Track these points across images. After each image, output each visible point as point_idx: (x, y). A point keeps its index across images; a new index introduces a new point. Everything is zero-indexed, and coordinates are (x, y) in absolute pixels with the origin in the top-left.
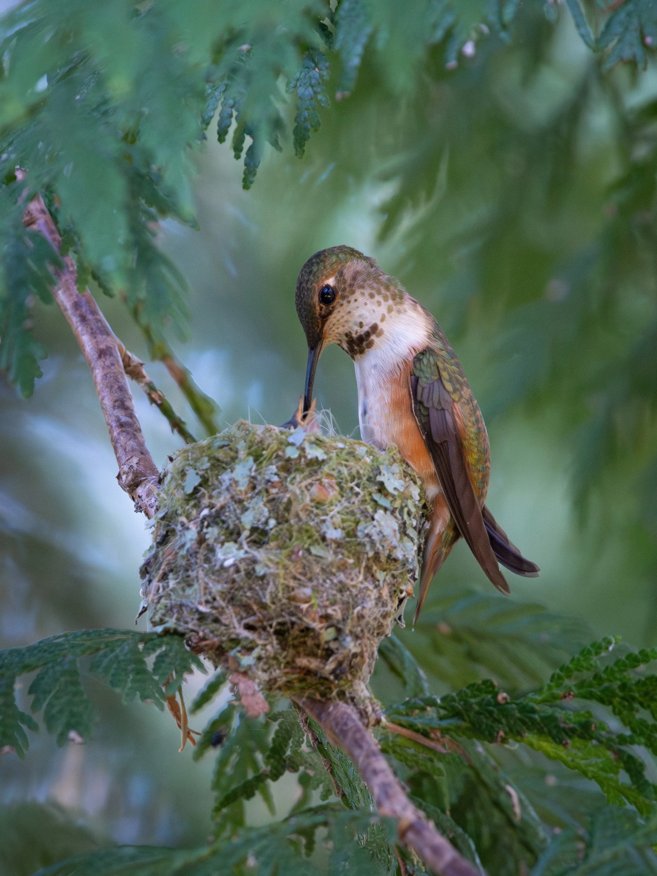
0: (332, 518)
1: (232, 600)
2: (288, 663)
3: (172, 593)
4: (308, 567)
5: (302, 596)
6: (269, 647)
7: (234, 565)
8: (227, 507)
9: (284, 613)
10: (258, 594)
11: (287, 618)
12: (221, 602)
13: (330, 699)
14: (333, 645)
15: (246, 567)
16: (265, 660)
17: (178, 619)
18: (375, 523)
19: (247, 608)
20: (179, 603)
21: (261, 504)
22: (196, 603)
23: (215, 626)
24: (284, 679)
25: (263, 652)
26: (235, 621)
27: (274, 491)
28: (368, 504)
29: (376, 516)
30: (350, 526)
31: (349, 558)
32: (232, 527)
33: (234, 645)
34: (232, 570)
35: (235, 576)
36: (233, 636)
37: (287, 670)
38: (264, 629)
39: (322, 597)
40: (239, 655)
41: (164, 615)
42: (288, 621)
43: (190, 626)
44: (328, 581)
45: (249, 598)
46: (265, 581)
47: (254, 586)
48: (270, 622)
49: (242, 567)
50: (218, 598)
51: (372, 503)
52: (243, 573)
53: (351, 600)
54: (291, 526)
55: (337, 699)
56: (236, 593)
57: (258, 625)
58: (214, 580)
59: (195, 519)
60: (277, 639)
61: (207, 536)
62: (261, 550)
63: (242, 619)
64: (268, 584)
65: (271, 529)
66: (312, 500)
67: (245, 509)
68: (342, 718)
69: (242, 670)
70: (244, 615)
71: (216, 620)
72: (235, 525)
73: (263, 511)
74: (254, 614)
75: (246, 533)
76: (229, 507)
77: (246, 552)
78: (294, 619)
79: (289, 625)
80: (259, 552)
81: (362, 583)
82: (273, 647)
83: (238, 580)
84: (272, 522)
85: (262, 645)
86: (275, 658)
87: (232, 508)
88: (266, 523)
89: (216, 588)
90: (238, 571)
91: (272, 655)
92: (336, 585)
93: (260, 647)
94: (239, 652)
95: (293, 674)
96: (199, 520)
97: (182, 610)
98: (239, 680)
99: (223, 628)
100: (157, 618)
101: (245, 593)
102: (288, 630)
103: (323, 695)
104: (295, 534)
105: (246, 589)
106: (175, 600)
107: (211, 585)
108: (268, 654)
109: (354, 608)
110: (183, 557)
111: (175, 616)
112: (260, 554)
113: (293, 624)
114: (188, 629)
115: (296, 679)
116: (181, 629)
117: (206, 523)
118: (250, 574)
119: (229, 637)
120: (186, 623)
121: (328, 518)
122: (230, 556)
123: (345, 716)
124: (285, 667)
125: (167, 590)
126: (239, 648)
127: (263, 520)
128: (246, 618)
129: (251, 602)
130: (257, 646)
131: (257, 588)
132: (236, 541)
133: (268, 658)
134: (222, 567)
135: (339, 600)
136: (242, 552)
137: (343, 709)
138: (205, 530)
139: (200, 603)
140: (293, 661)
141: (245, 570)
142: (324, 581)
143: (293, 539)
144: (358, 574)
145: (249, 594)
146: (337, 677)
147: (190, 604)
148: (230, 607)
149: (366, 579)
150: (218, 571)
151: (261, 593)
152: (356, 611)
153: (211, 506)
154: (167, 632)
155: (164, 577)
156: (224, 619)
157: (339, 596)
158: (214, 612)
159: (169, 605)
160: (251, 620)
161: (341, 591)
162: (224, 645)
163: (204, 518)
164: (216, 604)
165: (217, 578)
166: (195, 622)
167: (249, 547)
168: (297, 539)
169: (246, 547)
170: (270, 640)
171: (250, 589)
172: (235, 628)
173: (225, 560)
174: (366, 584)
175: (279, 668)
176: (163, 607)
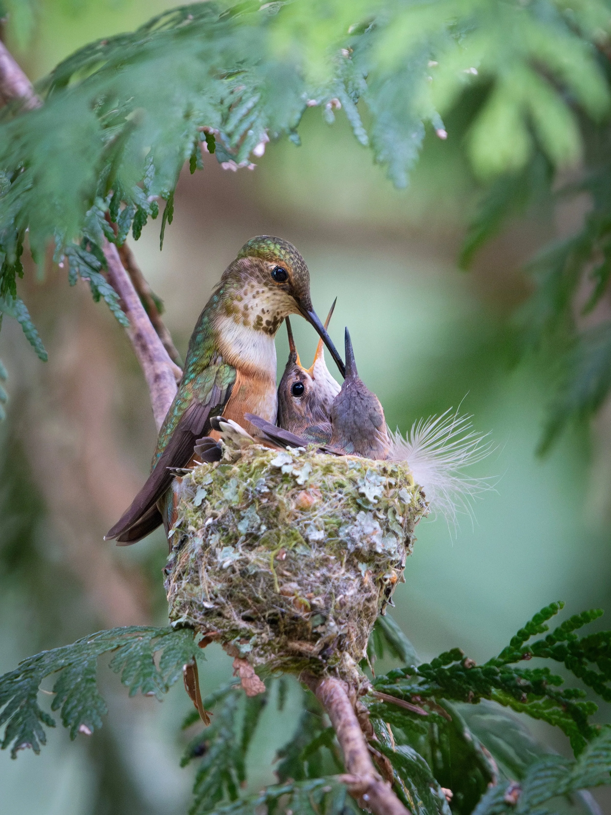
0: (315, 522)
1: (230, 596)
2: (281, 647)
3: (184, 592)
4: (294, 564)
5: (289, 590)
6: (264, 635)
7: (231, 566)
8: (226, 516)
9: (274, 606)
10: (251, 591)
11: (278, 610)
12: (222, 599)
13: (322, 675)
14: (320, 629)
15: (241, 568)
16: (260, 647)
17: (189, 614)
18: (356, 523)
19: (244, 603)
20: (189, 600)
21: (254, 513)
22: (202, 600)
23: (219, 619)
24: (279, 661)
25: (259, 640)
26: (234, 613)
27: (264, 501)
28: (352, 507)
29: (358, 517)
30: (332, 527)
31: (331, 555)
32: (231, 534)
33: (235, 635)
34: (229, 571)
35: (232, 576)
36: (234, 628)
37: (282, 653)
38: (259, 619)
39: (306, 590)
40: (238, 644)
41: (179, 611)
42: (279, 612)
43: (198, 620)
44: (312, 575)
45: (244, 594)
46: (257, 579)
47: (248, 583)
48: (263, 614)
49: (237, 567)
50: (219, 595)
51: (355, 506)
52: (238, 572)
53: (333, 591)
54: (280, 530)
55: (328, 675)
56: (234, 590)
57: (254, 617)
58: (215, 580)
59: (202, 528)
60: (271, 627)
61: (211, 542)
62: (252, 553)
63: (240, 612)
64: (260, 581)
65: (262, 534)
66: (297, 507)
67: (241, 518)
68: (330, 692)
69: (242, 656)
70: (242, 608)
71: (220, 615)
72: (234, 532)
73: (256, 518)
74: (250, 608)
75: (242, 538)
76: (228, 516)
77: (241, 555)
78: (284, 610)
79: (280, 616)
80: (251, 554)
81: (343, 574)
82: (268, 634)
83: (234, 579)
84: (264, 528)
85: (258, 634)
86: (269, 644)
87: (230, 517)
88: (259, 529)
89: (218, 587)
90: (234, 571)
91: (267, 642)
92: (319, 578)
93: (256, 635)
94: (239, 641)
95: (287, 656)
96: (204, 528)
97: (192, 605)
98: (240, 666)
99: (225, 621)
100: (174, 614)
101: (241, 589)
102: (279, 620)
103: (316, 672)
104: (282, 537)
105: (242, 587)
106: (187, 598)
107: (213, 584)
108: (263, 641)
109: (336, 596)
110: (193, 560)
111: (187, 612)
112: (252, 556)
113: (282, 613)
114: (197, 623)
115: (289, 660)
116: (191, 623)
117: (210, 532)
118: (243, 573)
119: (230, 628)
120: (195, 618)
121: (311, 522)
122: (228, 558)
123: (333, 690)
124: (279, 651)
125: (181, 589)
126: (238, 638)
127: (256, 525)
128: (244, 611)
129: (246, 598)
130: (253, 634)
131: (251, 585)
132: (233, 546)
133: (264, 644)
134: (221, 569)
135: (321, 592)
136: (238, 554)
137: (332, 683)
138: (209, 537)
139: (205, 600)
140: (286, 645)
141: (240, 570)
142: (308, 575)
143: (281, 542)
144: (340, 567)
145: (244, 591)
146: (324, 657)
147: (197, 602)
148: (229, 603)
149: (347, 571)
150: (219, 572)
151: (254, 590)
152: (338, 599)
153: (214, 516)
154: (180, 626)
155: (179, 578)
156: (225, 612)
157: (322, 587)
158: (217, 607)
159: (183, 602)
160: (248, 612)
161: (324, 583)
162: (227, 636)
163: (209, 526)
164: (217, 600)
165: (218, 578)
166: (202, 617)
167: (243, 550)
168: (284, 541)
169: (241, 550)
170: (265, 629)
171: (246, 586)
172: (234, 620)
173: (224, 562)
174: (348, 575)
175: (274, 653)
176: (178, 604)
